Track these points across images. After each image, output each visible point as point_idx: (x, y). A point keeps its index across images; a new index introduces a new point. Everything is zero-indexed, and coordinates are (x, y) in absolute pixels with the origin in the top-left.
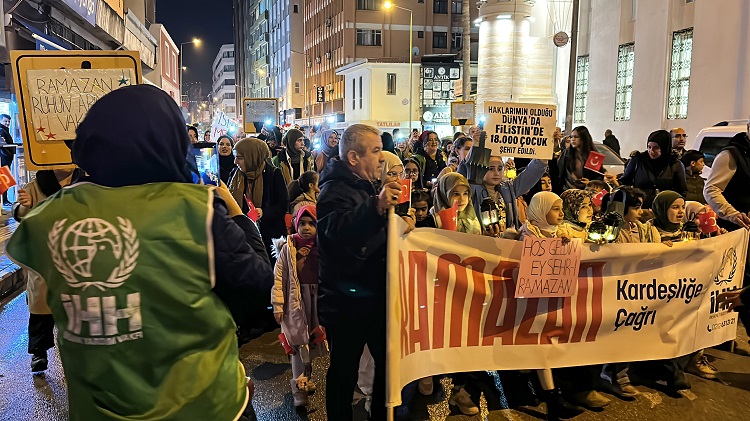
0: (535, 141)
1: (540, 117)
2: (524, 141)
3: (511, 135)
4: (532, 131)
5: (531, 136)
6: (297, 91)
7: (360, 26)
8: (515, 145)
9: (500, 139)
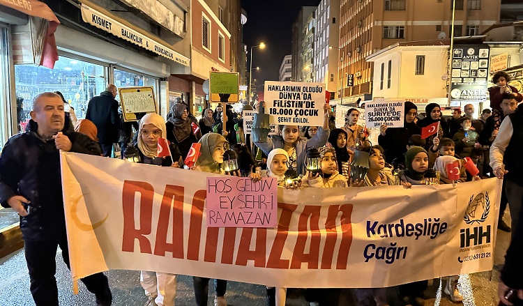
0: (308, 113)
1: (312, 93)
2: (298, 112)
3: (287, 108)
4: (304, 105)
5: (304, 108)
6: (332, 80)
7: (387, 23)
8: (290, 116)
9: (278, 111)
